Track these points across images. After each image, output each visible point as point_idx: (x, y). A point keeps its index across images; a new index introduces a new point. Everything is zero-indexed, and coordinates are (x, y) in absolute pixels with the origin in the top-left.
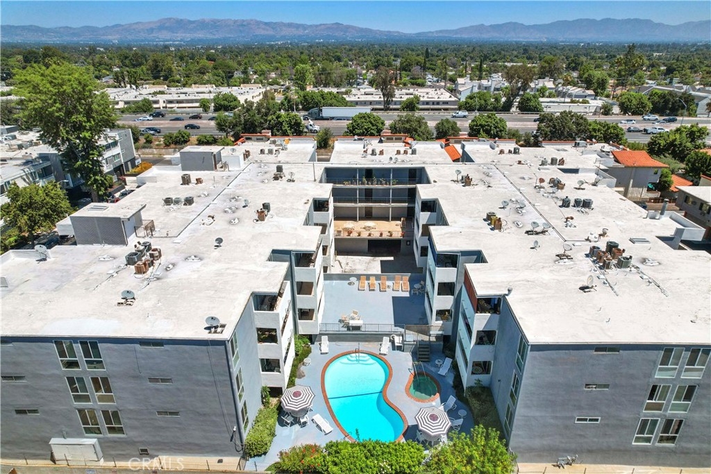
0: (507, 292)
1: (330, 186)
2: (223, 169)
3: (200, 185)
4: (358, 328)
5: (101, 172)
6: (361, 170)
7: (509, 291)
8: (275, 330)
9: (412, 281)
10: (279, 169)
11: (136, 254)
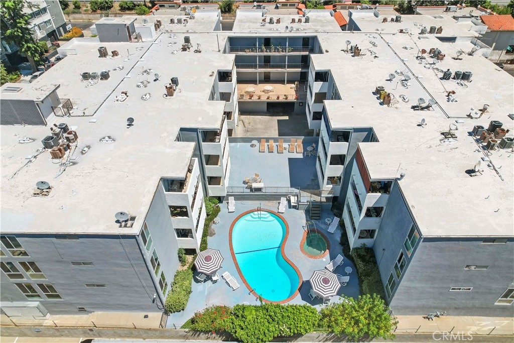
0: (399, 177)
1: (232, 56)
2: (136, 40)
3: (116, 57)
4: (259, 189)
5: (32, 39)
6: (260, 38)
7: (402, 176)
8: (186, 207)
9: (305, 143)
10: (187, 40)
11: (52, 138)
